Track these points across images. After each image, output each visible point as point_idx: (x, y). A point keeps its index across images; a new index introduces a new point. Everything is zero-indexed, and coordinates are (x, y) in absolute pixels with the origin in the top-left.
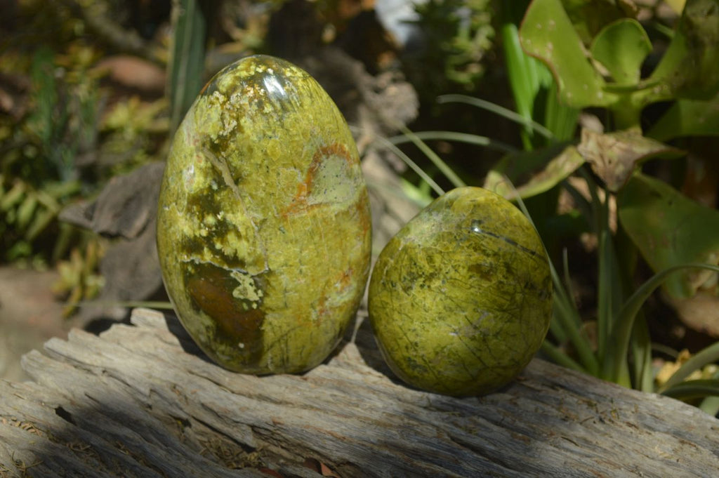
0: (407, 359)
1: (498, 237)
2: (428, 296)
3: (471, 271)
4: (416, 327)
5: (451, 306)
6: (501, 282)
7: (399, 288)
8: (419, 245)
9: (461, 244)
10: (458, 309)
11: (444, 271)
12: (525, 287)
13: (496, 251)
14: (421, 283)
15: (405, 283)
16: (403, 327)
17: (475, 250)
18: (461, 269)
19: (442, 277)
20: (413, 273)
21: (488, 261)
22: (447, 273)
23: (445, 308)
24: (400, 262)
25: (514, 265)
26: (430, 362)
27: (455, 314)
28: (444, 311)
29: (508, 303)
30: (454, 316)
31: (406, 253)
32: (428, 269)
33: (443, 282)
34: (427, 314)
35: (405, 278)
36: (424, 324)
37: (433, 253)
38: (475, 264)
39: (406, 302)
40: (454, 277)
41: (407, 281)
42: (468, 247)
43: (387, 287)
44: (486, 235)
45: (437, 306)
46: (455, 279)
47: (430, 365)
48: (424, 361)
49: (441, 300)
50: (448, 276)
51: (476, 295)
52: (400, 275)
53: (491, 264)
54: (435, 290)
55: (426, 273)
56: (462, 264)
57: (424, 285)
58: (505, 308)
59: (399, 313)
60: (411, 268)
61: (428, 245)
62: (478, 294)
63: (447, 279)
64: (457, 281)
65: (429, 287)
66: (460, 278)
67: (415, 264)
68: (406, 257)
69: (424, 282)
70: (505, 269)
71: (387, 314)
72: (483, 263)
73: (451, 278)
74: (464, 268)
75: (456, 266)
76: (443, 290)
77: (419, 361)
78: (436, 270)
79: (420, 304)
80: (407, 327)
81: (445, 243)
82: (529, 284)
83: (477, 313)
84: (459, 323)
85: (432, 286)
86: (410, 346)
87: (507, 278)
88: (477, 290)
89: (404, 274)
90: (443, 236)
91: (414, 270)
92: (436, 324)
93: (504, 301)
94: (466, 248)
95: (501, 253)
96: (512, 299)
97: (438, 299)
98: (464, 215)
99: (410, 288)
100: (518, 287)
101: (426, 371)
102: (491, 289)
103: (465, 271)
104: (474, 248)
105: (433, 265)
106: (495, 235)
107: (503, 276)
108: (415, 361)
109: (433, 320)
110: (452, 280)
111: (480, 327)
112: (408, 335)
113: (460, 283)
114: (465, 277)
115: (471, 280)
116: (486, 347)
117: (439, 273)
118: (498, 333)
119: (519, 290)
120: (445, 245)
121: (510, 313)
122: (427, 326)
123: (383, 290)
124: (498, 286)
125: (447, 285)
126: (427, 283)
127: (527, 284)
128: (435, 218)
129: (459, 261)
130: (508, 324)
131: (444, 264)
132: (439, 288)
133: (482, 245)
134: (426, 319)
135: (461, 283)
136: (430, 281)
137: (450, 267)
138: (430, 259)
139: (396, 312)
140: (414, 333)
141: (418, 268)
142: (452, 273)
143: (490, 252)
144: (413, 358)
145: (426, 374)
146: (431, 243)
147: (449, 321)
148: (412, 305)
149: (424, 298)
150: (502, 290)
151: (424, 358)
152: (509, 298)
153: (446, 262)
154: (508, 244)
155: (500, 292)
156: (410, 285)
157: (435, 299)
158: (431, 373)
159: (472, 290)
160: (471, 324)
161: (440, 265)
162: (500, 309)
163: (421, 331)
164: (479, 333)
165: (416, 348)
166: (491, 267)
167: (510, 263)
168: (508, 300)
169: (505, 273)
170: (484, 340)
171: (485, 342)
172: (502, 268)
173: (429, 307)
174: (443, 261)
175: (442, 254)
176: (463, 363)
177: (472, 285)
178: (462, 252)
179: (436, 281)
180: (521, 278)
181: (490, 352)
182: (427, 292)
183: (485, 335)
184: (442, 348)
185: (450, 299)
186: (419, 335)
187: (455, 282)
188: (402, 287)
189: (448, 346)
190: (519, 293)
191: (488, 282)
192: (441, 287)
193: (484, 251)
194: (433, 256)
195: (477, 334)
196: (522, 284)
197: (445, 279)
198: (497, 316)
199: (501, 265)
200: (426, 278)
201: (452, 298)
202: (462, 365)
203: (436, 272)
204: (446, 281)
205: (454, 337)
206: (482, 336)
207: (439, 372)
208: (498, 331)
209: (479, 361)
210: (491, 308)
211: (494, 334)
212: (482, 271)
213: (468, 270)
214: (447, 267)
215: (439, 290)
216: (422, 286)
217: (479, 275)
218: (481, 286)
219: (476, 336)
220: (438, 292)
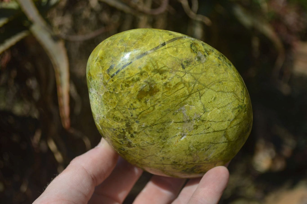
0: (183, 172)
2: (142, 137)
3: (141, 99)
4: (161, 156)
5: (159, 128)
6: (166, 84)
7: (126, 148)
8: (104, 117)
9: (117, 93)
10: (166, 124)
11: (129, 117)
12: (184, 68)
13: (139, 71)
14: (129, 135)
16: (157, 162)
18: (135, 105)
19: (133, 121)
20: (120, 135)
21: (142, 83)
22: (132, 116)
23: (158, 132)
25: (160, 66)
26: (194, 162)
27: (168, 128)
28: (161, 134)
29: (186, 88)
30: (170, 130)
31: (105, 128)
32: (123, 125)
33: (137, 122)
34: (155, 145)
35: (121, 141)
36: (163, 151)
37: (113, 114)
38: (137, 93)
39: (139, 151)
40: (138, 113)
41: (124, 142)
42: (122, 89)
45: (153, 136)
46: (140, 113)
47: (197, 162)
48: (191, 164)
49: (150, 131)
50: (135, 116)
51: (163, 107)
52: (117, 142)
53: (146, 82)
54: (139, 131)
55: (124, 128)
56: (132, 102)
57: (132, 134)
58: (188, 93)
59: (145, 158)
61: (106, 112)
62: (163, 105)
63: (137, 118)
65: (135, 133)
67: (114, 130)
68: (107, 130)
69: (129, 133)
70: (158, 74)
71: (142, 164)
72: (141, 87)
73: (138, 116)
74: (135, 102)
75: (130, 106)
76: (143, 126)
78: (126, 121)
79: (145, 145)
80: (158, 160)
81: (110, 102)
82: (183, 63)
83: (178, 114)
84: (178, 129)
85: (136, 130)
86: (174, 166)
87: (165, 78)
88: (159, 104)
89: (118, 139)
90: (105, 99)
91: (118, 133)
92: (167, 144)
93: (181, 91)
94: (122, 91)
95: (144, 69)
96: (184, 84)
97: (148, 133)
98: (101, 74)
99: (130, 143)
100: (178, 73)
101: (199, 167)
102: (165, 94)
103: (138, 103)
104: (126, 86)
105: (121, 120)
107: (162, 79)
108: (187, 169)
109: (163, 144)
110: (140, 116)
111: (191, 118)
112: (165, 163)
113: (145, 112)
114: (142, 107)
115: (149, 104)
116: (209, 123)
117: (129, 121)
118: (204, 109)
119: (182, 74)
120: (111, 103)
121: (195, 92)
124: (166, 88)
125: (141, 121)
126: (132, 132)
127: (182, 64)
128: (93, 93)
129: (128, 102)
130: (202, 98)
132: (140, 127)
133: (127, 78)
134: (159, 147)
136: (132, 129)
137: (129, 111)
138: (116, 119)
139: (144, 160)
140: (166, 160)
141: (117, 130)
142: (134, 112)
143: (137, 76)
144: (185, 169)
145: (202, 167)
146: (106, 109)
147: (171, 134)
148: (143, 149)
149: (142, 140)
150: (172, 87)
151: (188, 163)
152: (182, 85)
153: (124, 111)
154: (141, 59)
155: (173, 89)
156: (128, 142)
157: (147, 135)
158: (204, 164)
159: (157, 107)
160: (184, 122)
161: (124, 116)
162: (186, 97)
163: (166, 155)
164: (195, 121)
165: (177, 164)
166: (149, 83)
167: (156, 67)
168: (183, 88)
169: (161, 77)
170: (203, 121)
171: (205, 121)
172: (155, 76)
173: (151, 141)
174: (122, 112)
175: (117, 109)
176: (211, 143)
177: (153, 105)
178: (123, 96)
179: (133, 126)
180: (174, 67)
181: (215, 122)
182: (139, 136)
183: (199, 119)
184: (188, 150)
185: (153, 125)
186: (168, 158)
187: (142, 115)
188: (127, 146)
189: (190, 145)
190: (184, 76)
191: (158, 93)
192: (140, 126)
193: (133, 80)
194: (115, 116)
195: (194, 122)
196: (179, 69)
197: (136, 120)
198: (191, 102)
199: (152, 75)
200: (127, 130)
201: (154, 123)
202: (212, 144)
203: (127, 121)
204: (138, 120)
205: (185, 139)
206: (198, 121)
207: (206, 160)
208: (203, 108)
209: (216, 132)
210: (181, 102)
211: (203, 111)
212: (147, 92)
213: (140, 101)
214: (128, 113)
215: (142, 128)
216: (132, 136)
217: (148, 95)
218: (158, 99)
219: (195, 124)
220: (143, 130)
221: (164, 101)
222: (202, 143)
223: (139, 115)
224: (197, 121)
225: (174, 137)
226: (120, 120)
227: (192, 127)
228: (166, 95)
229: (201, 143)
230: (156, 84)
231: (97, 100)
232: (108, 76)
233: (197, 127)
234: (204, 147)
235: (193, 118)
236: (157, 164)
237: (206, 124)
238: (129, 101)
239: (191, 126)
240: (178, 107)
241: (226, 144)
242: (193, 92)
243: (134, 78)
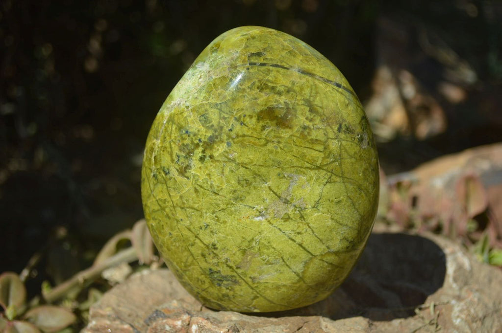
0: (208, 272)
1: (288, 69)
2: (213, 170)
3: (262, 119)
4: (208, 220)
5: (246, 177)
6: (305, 128)
7: (174, 173)
8: (187, 107)
10: (258, 179)
11: (226, 129)
12: (339, 130)
13: (290, 86)
14: (200, 155)
15: (179, 163)
16: (192, 227)
17: (261, 89)
18: (247, 120)
19: (224, 137)
20: (187, 145)
21: (282, 101)
22: (231, 130)
23: (239, 182)
24: (168, 138)
25: (317, 102)
26: (238, 268)
27: (255, 188)
28: (239, 187)
29: (322, 155)
30: (254, 192)
31: (173, 123)
32: (205, 134)
33: (229, 144)
34: (218, 197)
35: (178, 156)
36: (218, 214)
37: (206, 110)
38: (264, 108)
39: (187, 189)
40: (241, 134)
41: (182, 160)
42: (250, 88)
43: (159, 177)
44: (271, 68)
45: (228, 181)
46: (244, 136)
47: (239, 271)
48: (231, 267)
49: (232, 171)
50: (233, 134)
51: (277, 152)
52: (171, 155)
53: (286, 104)
54: (219, 159)
55: (203, 139)
56: (247, 113)
57: (205, 156)
58: (318, 164)
59: (182, 208)
60: (183, 139)
61: (198, 103)
62: (279, 150)
63: (233, 139)
64: (245, 138)
65: (211, 157)
66: (249, 133)
67: (187, 132)
68: (174, 127)
69: (203, 152)
70: (308, 109)
71: (168, 216)
72: (275, 104)
73: (238, 136)
74: (251, 117)
75: (240, 117)
76: (230, 156)
77: (225, 271)
78: (216, 131)
79: (205, 186)
80: (197, 225)
81: (219, 91)
82: (343, 126)
83: (284, 180)
84: (264, 200)
85: (216, 154)
86: (206, 252)
87: (311, 120)
88: (276, 145)
89: (176, 151)
90: (214, 84)
91: (187, 141)
92: (233, 209)
93: (315, 154)
94: (248, 90)
95: (297, 89)
96: (325, 148)
97: (227, 171)
98: (237, 52)
99: (188, 167)
100: (329, 130)
101: (236, 282)
102: (295, 139)
103: (254, 120)
104: (258, 88)
105: (210, 124)
106: (283, 67)
107: (307, 118)
108: (218, 272)
109: (227, 205)
110: (240, 139)
111: (293, 199)
112: (201, 236)
114: (255, 129)
115: (265, 132)
116: (306, 227)
117: (220, 134)
118: (317, 203)
119: (331, 135)
120: (220, 94)
121: (327, 171)
122: (221, 215)
123: (155, 185)
124: (302, 133)
125: (234, 147)
126: (208, 153)
127: (340, 125)
128: (200, 69)
129: (242, 109)
130: (328, 186)
131: (224, 118)
132: (225, 154)
133: (268, 81)
134: (218, 205)
135: (252, 140)
136: (211, 149)
137: (233, 121)
138: (205, 119)
139: (178, 209)
140: (208, 231)
141: (192, 135)
142: (238, 128)
143: (282, 89)
144: (215, 269)
145: (237, 288)
146: (202, 98)
147: (249, 200)
148: (196, 191)
149: (209, 175)
150: (309, 138)
151: (229, 263)
152: (321, 148)
153: (226, 116)
154: (303, 75)
155: (308, 141)
156: (187, 163)
157: (223, 172)
158: (244, 284)
159: (270, 146)
160: (279, 197)
161: (219, 122)
162: (313, 167)
163: (216, 224)
164: (292, 208)
165: (215, 251)
166: (288, 108)
167: (312, 99)
168: (320, 151)
169: (308, 113)
170: (302, 217)
171: (304, 219)
172: (303, 107)
173: (218, 187)
174: (222, 116)
175: (219, 107)
176: (282, 258)
177: (268, 139)
178: (244, 97)
179: (219, 146)
180: (330, 118)
181: (313, 232)
182: (211, 166)
183: (301, 210)
184: (249, 242)
185: (242, 166)
186: (214, 231)
187: (245, 140)
188: (178, 170)
189: (257, 237)
190: (332, 139)
191: (288, 130)
192: (227, 152)
193: (273, 88)
194: (208, 114)
195: (291, 210)
196: (334, 127)
197: (230, 140)
198: (311, 178)
199: (300, 103)
200: (205, 145)
201: (246, 164)
202: (281, 260)
203: (217, 134)
204: (232, 142)
205: (261, 222)
206: (297, 212)
207: (253, 279)
208: (317, 200)
209: (301, 249)
210: (301, 167)
211: (313, 204)
212: (277, 117)
213: (258, 119)
214: (229, 122)
215: (226, 157)
216: (202, 159)
217: (274, 122)
218: (280, 137)
219: (290, 213)
220: (224, 162)
221: (285, 146)
222: (274, 248)
223: (241, 136)
224: (295, 211)
225: (251, 207)
226: (208, 125)
227: (282, 214)
228: (293, 141)
229: (271, 246)
230: (296, 117)
231: (200, 80)
232: (247, 59)
233: (287, 219)
234: (268, 256)
235: (295, 202)
236: (189, 230)
237: (301, 225)
238: (245, 108)
239: (283, 209)
240: (293, 169)
241: (297, 278)
242: (325, 168)
243: (276, 87)
